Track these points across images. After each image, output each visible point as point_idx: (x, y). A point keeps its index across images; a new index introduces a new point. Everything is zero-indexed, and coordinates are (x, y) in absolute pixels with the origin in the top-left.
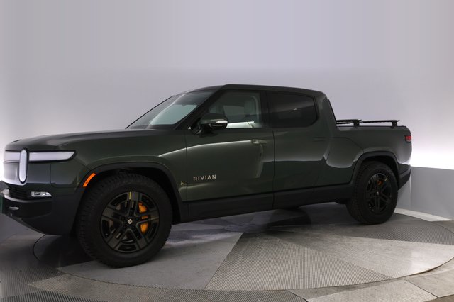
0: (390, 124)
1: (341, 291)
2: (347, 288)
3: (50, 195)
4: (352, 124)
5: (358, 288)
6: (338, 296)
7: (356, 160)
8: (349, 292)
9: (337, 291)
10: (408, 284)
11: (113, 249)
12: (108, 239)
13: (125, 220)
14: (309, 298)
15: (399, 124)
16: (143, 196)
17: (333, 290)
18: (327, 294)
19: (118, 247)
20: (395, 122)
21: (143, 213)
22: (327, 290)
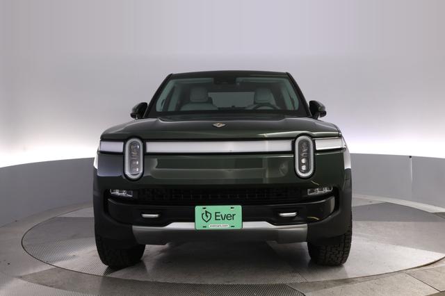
1: (340, 285)
5: (356, 282)
6: (337, 289)
8: (348, 286)
9: (336, 285)
10: (409, 277)
14: (306, 292)
18: (325, 288)
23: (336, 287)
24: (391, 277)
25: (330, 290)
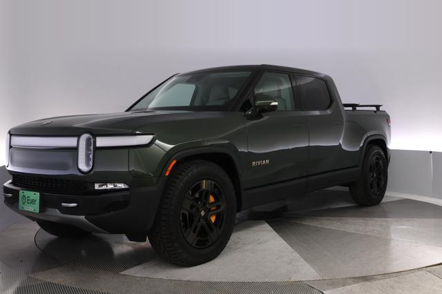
0: (374, 109)
1: (358, 282)
2: (365, 279)
3: (127, 187)
4: (351, 108)
5: (376, 279)
6: (356, 287)
7: (362, 145)
8: (367, 283)
9: (355, 283)
10: (429, 275)
11: (191, 246)
12: (186, 234)
13: (198, 211)
14: (325, 290)
15: (381, 109)
16: (215, 185)
17: (351, 281)
18: (344, 286)
19: (195, 242)
20: (378, 107)
21: (212, 203)
22: (344, 282)
23: (356, 285)
24: (411, 274)
25: (348, 287)
